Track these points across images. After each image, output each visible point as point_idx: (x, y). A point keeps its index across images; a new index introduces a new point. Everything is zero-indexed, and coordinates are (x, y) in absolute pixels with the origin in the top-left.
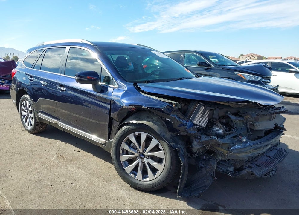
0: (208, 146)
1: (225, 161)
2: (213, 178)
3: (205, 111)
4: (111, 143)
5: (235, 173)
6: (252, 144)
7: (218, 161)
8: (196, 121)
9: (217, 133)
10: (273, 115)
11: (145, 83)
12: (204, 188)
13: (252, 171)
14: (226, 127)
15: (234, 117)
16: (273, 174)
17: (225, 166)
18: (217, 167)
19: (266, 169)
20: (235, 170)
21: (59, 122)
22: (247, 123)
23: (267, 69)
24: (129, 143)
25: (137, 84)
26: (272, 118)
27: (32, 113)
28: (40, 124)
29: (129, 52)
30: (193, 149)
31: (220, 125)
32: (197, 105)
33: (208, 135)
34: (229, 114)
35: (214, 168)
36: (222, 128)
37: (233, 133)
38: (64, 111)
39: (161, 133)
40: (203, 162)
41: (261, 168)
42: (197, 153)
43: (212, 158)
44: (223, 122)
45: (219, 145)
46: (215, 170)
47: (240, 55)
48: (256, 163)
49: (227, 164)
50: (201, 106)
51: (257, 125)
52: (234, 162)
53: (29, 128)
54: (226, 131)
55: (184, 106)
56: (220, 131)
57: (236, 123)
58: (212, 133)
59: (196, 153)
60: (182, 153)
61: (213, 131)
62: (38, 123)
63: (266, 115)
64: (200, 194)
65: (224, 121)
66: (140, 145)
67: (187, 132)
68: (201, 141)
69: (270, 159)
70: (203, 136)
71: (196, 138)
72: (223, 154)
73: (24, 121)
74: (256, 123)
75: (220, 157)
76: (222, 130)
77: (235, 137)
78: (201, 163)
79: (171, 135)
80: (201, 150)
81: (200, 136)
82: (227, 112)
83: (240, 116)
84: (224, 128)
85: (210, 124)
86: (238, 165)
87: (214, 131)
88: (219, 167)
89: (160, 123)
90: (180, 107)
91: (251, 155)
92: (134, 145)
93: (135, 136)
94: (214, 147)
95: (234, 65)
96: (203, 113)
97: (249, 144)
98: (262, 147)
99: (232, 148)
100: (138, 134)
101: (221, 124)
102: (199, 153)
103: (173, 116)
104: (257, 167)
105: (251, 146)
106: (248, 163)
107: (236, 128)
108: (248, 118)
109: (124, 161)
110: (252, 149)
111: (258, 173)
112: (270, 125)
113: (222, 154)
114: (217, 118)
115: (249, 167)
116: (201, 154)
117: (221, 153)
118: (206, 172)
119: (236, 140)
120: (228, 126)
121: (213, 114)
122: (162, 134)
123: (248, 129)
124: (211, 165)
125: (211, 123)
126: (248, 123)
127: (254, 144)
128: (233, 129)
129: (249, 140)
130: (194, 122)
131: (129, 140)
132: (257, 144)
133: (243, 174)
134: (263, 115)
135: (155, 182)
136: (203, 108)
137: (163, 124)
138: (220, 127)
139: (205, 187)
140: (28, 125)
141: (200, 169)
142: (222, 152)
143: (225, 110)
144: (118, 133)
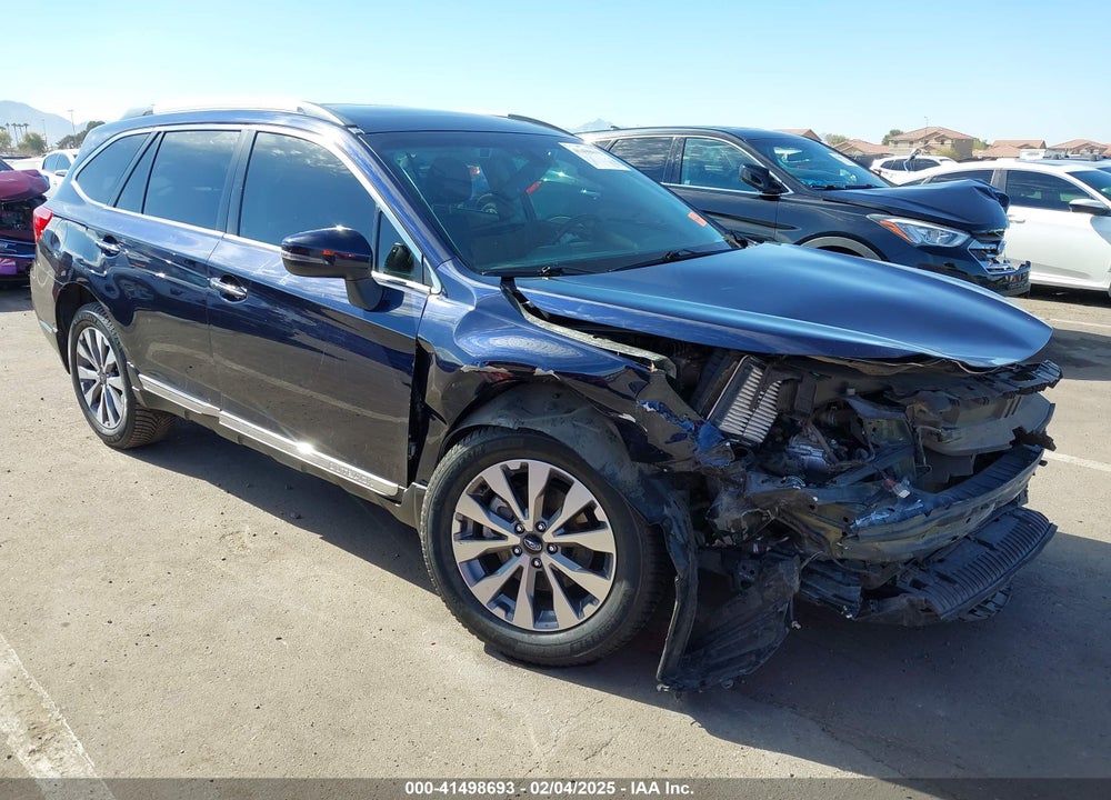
0: (773, 511)
1: (829, 563)
2: (788, 623)
3: (763, 386)
4: (421, 494)
5: (865, 605)
6: (929, 506)
7: (805, 564)
8: (732, 423)
9: (806, 462)
10: (1009, 401)
11: (544, 275)
12: (753, 658)
13: (926, 601)
14: (838, 442)
15: (871, 408)
16: (997, 605)
17: (830, 583)
18: (803, 585)
19: (977, 591)
20: (868, 595)
21: (223, 412)
22: (914, 429)
23: (992, 200)
24: (485, 497)
25: (512, 279)
26: (1006, 411)
27: (117, 375)
28: (151, 415)
29: (478, 150)
30: (715, 521)
31: (817, 436)
32: (735, 363)
33: (774, 474)
34: (851, 397)
35: (791, 588)
36: (825, 445)
37: (863, 466)
38: (235, 367)
39: (604, 466)
40: (751, 565)
41: (957, 585)
42: (731, 535)
43: (785, 551)
44: (826, 424)
45: (812, 507)
46: (795, 596)
47: (888, 133)
48: (940, 568)
49: (839, 577)
50: (751, 369)
51: (950, 436)
52: (865, 568)
53: (111, 427)
54: (840, 458)
55: (688, 365)
56: (816, 456)
57: (874, 430)
58: (786, 465)
59: (727, 533)
60: (679, 537)
61: (790, 459)
62: (143, 413)
63: (986, 401)
64: (738, 679)
65: (830, 419)
66: (524, 505)
67: (697, 463)
68: (748, 494)
69: (992, 553)
70: (753, 476)
71: (728, 481)
72: (826, 539)
73: (89, 403)
74: (946, 429)
75: (812, 550)
76: (824, 453)
77: (870, 479)
78: (744, 568)
79: (641, 472)
80: (744, 525)
81: (744, 476)
82: (843, 390)
83: (892, 405)
84: (830, 445)
85: (781, 431)
86: (877, 579)
87: (795, 456)
88: (809, 583)
89: (598, 431)
90: (673, 374)
91: (925, 543)
92: (505, 505)
93: (506, 471)
94: (795, 514)
95: (869, 187)
96: (757, 393)
97: (919, 504)
98: (964, 513)
99: (858, 522)
100: (518, 467)
101: (818, 433)
102: (740, 532)
103: (646, 406)
104: (945, 583)
105: (927, 514)
106: (911, 571)
107: (876, 446)
108: (921, 411)
109: (468, 562)
110: (929, 526)
111: (945, 604)
112: (998, 435)
113: (820, 541)
114: (808, 410)
115: (917, 585)
116: (745, 537)
117: (818, 534)
118: (760, 602)
119: (873, 493)
120: (847, 437)
121: (793, 397)
122: (608, 471)
123: (916, 453)
124: (781, 579)
125: (784, 428)
126: (919, 429)
127: (937, 505)
128: (863, 451)
129: (918, 492)
130: (724, 426)
131: (484, 485)
132: (948, 505)
133: (893, 608)
134: (976, 401)
135: (578, 636)
136: (756, 373)
137: (612, 434)
138: (818, 442)
139: (759, 654)
140: (106, 418)
141: (741, 589)
142: (822, 532)
143: (836, 380)
144: (445, 459)
